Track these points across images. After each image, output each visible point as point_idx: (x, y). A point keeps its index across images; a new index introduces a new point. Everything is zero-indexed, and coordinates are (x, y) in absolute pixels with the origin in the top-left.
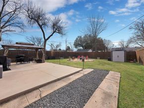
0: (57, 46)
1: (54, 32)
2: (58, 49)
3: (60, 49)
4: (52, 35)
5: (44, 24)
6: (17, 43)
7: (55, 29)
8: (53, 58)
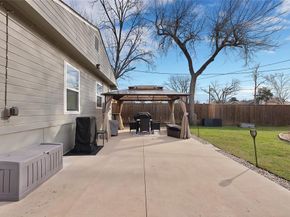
0: (226, 92)
1: (218, 50)
2: (228, 97)
3: (234, 99)
4: (211, 60)
5: (192, 37)
6: (131, 88)
7: (220, 41)
8: (217, 123)
